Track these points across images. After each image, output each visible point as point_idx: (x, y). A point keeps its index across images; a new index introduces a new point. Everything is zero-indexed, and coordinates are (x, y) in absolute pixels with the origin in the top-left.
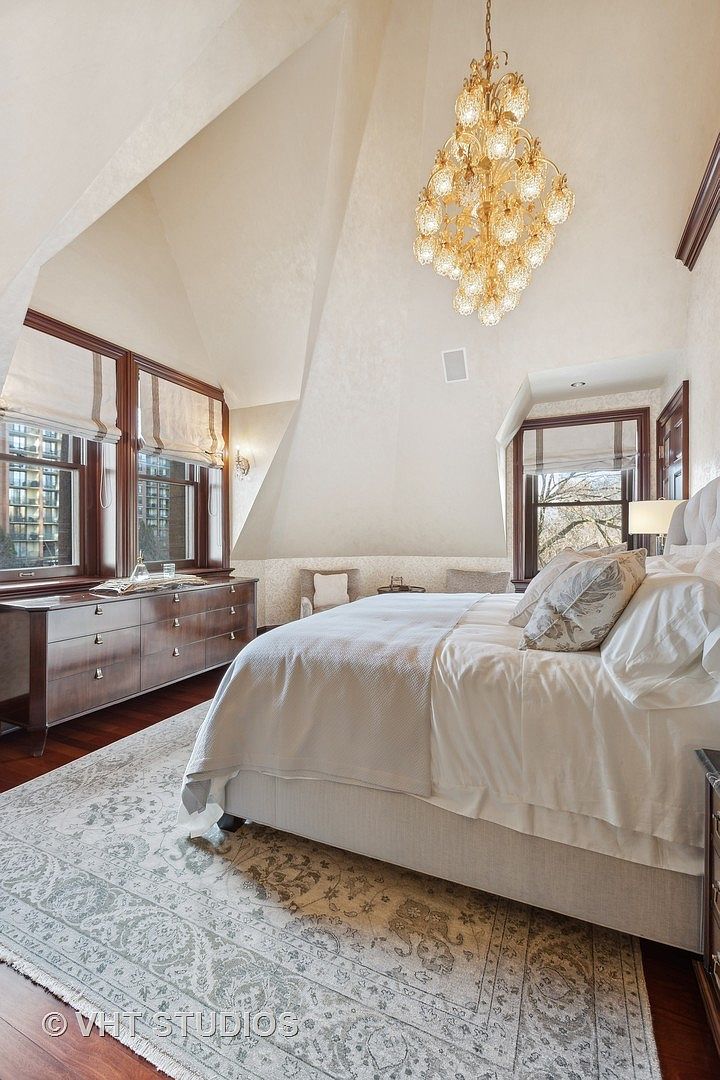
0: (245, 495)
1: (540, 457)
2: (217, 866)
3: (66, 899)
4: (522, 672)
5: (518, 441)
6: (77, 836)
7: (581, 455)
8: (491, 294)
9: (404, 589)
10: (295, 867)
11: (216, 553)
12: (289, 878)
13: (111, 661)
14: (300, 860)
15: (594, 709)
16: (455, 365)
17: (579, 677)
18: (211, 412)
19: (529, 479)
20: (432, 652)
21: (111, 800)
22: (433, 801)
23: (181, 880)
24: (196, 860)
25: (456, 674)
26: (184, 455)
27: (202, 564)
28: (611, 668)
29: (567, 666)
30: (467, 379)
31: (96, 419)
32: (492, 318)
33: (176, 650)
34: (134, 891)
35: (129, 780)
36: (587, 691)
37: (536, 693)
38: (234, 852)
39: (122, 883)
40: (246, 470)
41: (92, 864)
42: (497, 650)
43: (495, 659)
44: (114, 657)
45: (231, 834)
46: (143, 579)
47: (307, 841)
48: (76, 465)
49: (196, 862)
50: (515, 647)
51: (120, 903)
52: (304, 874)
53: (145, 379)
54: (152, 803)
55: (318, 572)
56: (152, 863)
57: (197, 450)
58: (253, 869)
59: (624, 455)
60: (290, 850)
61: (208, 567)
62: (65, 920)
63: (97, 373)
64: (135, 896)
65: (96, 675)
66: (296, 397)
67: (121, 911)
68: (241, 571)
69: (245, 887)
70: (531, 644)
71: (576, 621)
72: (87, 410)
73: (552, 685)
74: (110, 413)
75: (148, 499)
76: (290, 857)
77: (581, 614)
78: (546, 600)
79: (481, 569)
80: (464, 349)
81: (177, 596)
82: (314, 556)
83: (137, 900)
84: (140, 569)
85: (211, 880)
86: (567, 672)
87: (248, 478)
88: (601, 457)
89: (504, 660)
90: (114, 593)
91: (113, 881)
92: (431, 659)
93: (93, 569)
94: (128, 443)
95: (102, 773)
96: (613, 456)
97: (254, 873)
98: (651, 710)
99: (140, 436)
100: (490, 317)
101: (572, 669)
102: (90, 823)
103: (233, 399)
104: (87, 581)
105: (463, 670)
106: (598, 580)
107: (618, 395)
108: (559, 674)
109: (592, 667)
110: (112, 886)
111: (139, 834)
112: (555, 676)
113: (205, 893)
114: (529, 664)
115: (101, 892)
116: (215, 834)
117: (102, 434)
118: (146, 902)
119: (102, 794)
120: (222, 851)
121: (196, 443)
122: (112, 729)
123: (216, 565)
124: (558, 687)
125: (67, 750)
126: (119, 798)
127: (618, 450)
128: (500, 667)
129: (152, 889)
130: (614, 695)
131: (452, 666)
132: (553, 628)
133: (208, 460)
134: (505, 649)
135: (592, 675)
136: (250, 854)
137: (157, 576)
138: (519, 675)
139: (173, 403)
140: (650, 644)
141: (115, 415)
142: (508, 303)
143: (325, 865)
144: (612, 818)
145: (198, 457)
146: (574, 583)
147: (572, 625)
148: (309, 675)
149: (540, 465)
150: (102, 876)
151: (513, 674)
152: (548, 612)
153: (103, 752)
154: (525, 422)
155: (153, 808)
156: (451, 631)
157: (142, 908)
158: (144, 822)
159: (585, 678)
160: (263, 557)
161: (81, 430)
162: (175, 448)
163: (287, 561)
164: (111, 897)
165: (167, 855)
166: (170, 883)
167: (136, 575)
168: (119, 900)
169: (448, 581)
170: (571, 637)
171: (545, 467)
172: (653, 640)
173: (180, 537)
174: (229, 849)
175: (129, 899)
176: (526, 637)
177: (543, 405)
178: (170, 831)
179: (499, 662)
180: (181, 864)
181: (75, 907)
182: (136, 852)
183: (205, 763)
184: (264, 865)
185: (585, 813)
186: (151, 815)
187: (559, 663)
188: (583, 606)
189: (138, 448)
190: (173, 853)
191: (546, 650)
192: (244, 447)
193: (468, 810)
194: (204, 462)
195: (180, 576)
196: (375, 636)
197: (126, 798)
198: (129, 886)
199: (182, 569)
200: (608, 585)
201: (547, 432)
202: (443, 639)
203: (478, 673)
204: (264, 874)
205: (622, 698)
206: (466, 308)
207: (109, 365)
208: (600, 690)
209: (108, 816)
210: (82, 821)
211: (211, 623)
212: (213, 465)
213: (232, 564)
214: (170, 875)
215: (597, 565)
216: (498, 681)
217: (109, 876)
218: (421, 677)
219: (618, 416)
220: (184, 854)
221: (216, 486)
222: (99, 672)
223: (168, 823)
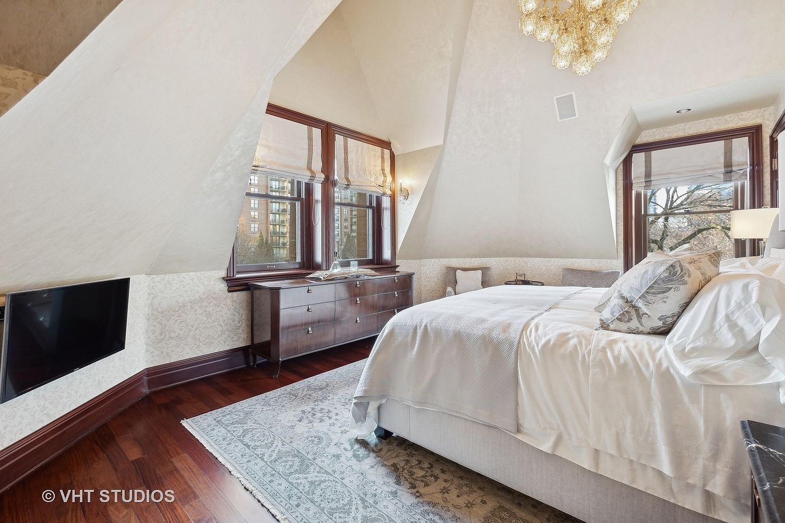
0: (406, 213)
1: (648, 174)
2: (371, 460)
3: (283, 462)
4: (592, 347)
5: (627, 163)
6: (292, 427)
7: (691, 172)
8: (584, 49)
9: (526, 283)
10: (422, 469)
11: (387, 255)
12: (417, 475)
13: (318, 323)
14: (426, 465)
15: (653, 380)
16: (566, 106)
17: (641, 354)
18: (383, 158)
19: (638, 195)
20: (521, 327)
21: (313, 409)
22: (519, 437)
23: (350, 463)
24: (359, 453)
25: (538, 346)
26: (364, 188)
27: (377, 262)
28: (672, 350)
29: (631, 344)
30: (577, 116)
31: (309, 168)
32: (583, 69)
33: (358, 319)
34: (321, 465)
35: (325, 398)
36: (647, 365)
37: (603, 364)
38: (383, 452)
39: (314, 459)
40: (407, 197)
41: (299, 445)
42: (572, 329)
43: (570, 336)
44: (319, 322)
45: (383, 441)
46: (337, 271)
47: (432, 453)
48: (299, 198)
49: (359, 455)
50: (591, 327)
51: (312, 470)
52: (428, 474)
53: (339, 139)
54: (337, 414)
55: (459, 269)
56: (333, 450)
57: (373, 184)
58: (394, 465)
59: (734, 169)
60: (420, 458)
61: (382, 264)
62: (281, 474)
63: (310, 139)
64: (321, 468)
65: (308, 332)
66: (440, 142)
67: (312, 475)
68: (404, 267)
69: (387, 475)
70: (604, 326)
71: (644, 309)
72: (304, 163)
73: (617, 358)
74: (318, 164)
75: (352, 218)
76: (420, 462)
77: (648, 303)
78: (619, 291)
79: (593, 269)
80: (573, 93)
81: (358, 283)
82: (457, 257)
83: (321, 470)
84: (335, 265)
85: (368, 467)
86: (631, 349)
87: (408, 202)
88: (709, 172)
89: (578, 336)
90: (319, 280)
91: (309, 457)
92: (519, 333)
93: (309, 264)
94: (328, 183)
95: (309, 392)
96: (723, 170)
97: (395, 468)
98: (705, 385)
99: (336, 177)
100: (583, 68)
101: (636, 347)
102: (300, 421)
103: (397, 148)
104: (304, 271)
105: (543, 341)
106: (662, 276)
107: (727, 117)
108: (623, 350)
109: (654, 347)
110: (309, 459)
111: (327, 432)
112: (620, 351)
113: (363, 474)
114: (599, 341)
115: (302, 461)
116: (373, 439)
117: (313, 177)
118: (327, 473)
119: (308, 405)
120: (376, 451)
121: (373, 179)
122: (318, 367)
123: (387, 263)
124: (622, 361)
125: (291, 376)
126: (318, 408)
127: (728, 165)
128: (573, 342)
129: (331, 465)
130: (671, 370)
131: (535, 338)
132: (623, 314)
133: (380, 190)
134: (579, 328)
135: (653, 354)
136: (394, 455)
137: (346, 270)
138: (589, 348)
139: (357, 154)
140: (710, 330)
141: (320, 165)
142: (599, 55)
143: (443, 471)
144: (667, 469)
145: (374, 189)
146: (642, 278)
147: (641, 313)
148: (432, 338)
149: (648, 182)
150: (304, 453)
151: (584, 347)
152: (621, 302)
153: (311, 379)
154: (634, 146)
155: (337, 417)
156: (543, 313)
157: (324, 475)
158: (330, 425)
159: (647, 355)
160: (421, 258)
161: (302, 176)
162: (358, 184)
163: (436, 260)
164: (307, 466)
165: (342, 447)
166: (342, 464)
167: (333, 268)
168: (312, 469)
169: (563, 278)
170: (639, 321)
171: (653, 183)
172: (712, 327)
173: (363, 243)
174: (381, 450)
175: (318, 469)
176: (601, 320)
177: (651, 131)
178: (345, 433)
179: (573, 338)
180: (350, 454)
181: (287, 467)
182: (324, 442)
183: (365, 391)
184: (402, 464)
185: (643, 462)
186: (335, 421)
187: (625, 342)
188: (649, 297)
189: (335, 186)
190: (346, 447)
191: (618, 331)
192: (405, 180)
193: (546, 447)
194: (378, 192)
195: (361, 270)
196: (483, 314)
197: (322, 409)
198: (318, 461)
199: (362, 265)
200: (672, 280)
201: (655, 154)
202: (533, 319)
203: (555, 345)
204: (401, 470)
205: (678, 373)
206: (562, 63)
207: (317, 132)
208: (659, 365)
209: (311, 418)
210: (296, 419)
211: (381, 302)
212: (384, 194)
213: (398, 262)
214: (343, 459)
215: (662, 263)
216: (571, 352)
217: (308, 453)
218: (511, 345)
219: (727, 135)
220: (352, 448)
221: (386, 208)
222: (310, 329)
223: (345, 428)
